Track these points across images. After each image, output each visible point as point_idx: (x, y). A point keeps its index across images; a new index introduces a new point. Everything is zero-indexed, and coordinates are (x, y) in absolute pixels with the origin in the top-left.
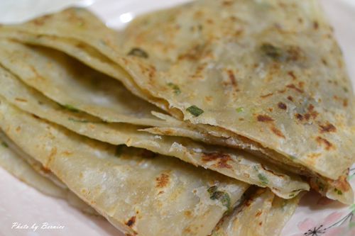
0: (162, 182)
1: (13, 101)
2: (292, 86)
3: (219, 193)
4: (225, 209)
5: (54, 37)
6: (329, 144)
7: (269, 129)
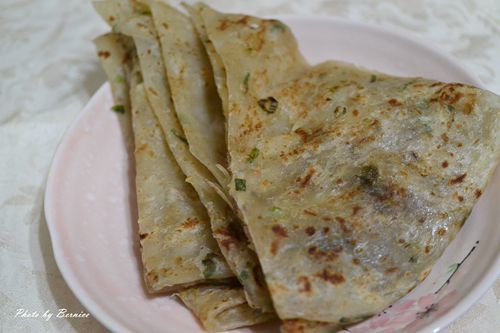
0: (189, 224)
1: (147, 88)
2: (341, 221)
3: (212, 262)
4: (202, 276)
5: (214, 51)
6: (308, 288)
7: (271, 241)
